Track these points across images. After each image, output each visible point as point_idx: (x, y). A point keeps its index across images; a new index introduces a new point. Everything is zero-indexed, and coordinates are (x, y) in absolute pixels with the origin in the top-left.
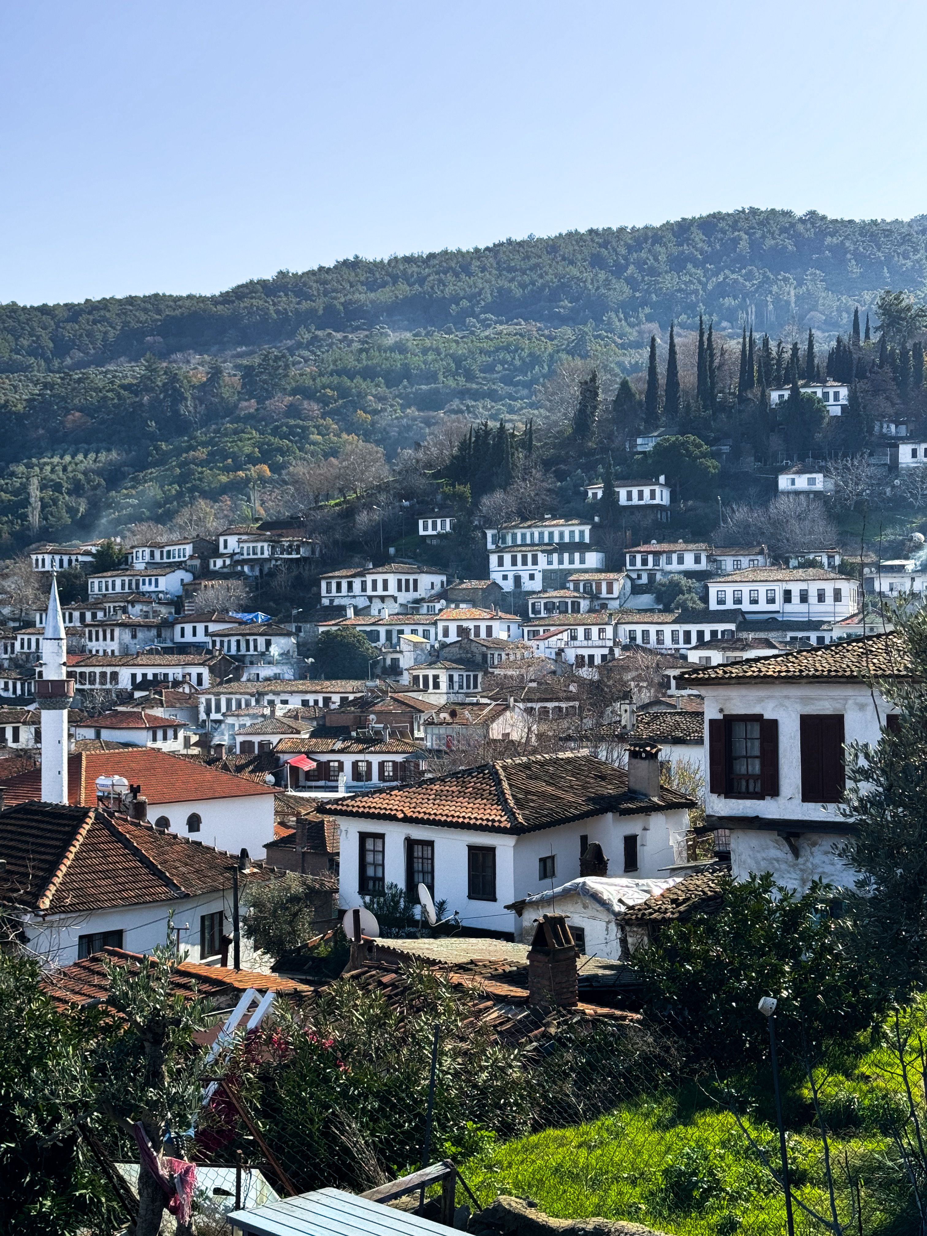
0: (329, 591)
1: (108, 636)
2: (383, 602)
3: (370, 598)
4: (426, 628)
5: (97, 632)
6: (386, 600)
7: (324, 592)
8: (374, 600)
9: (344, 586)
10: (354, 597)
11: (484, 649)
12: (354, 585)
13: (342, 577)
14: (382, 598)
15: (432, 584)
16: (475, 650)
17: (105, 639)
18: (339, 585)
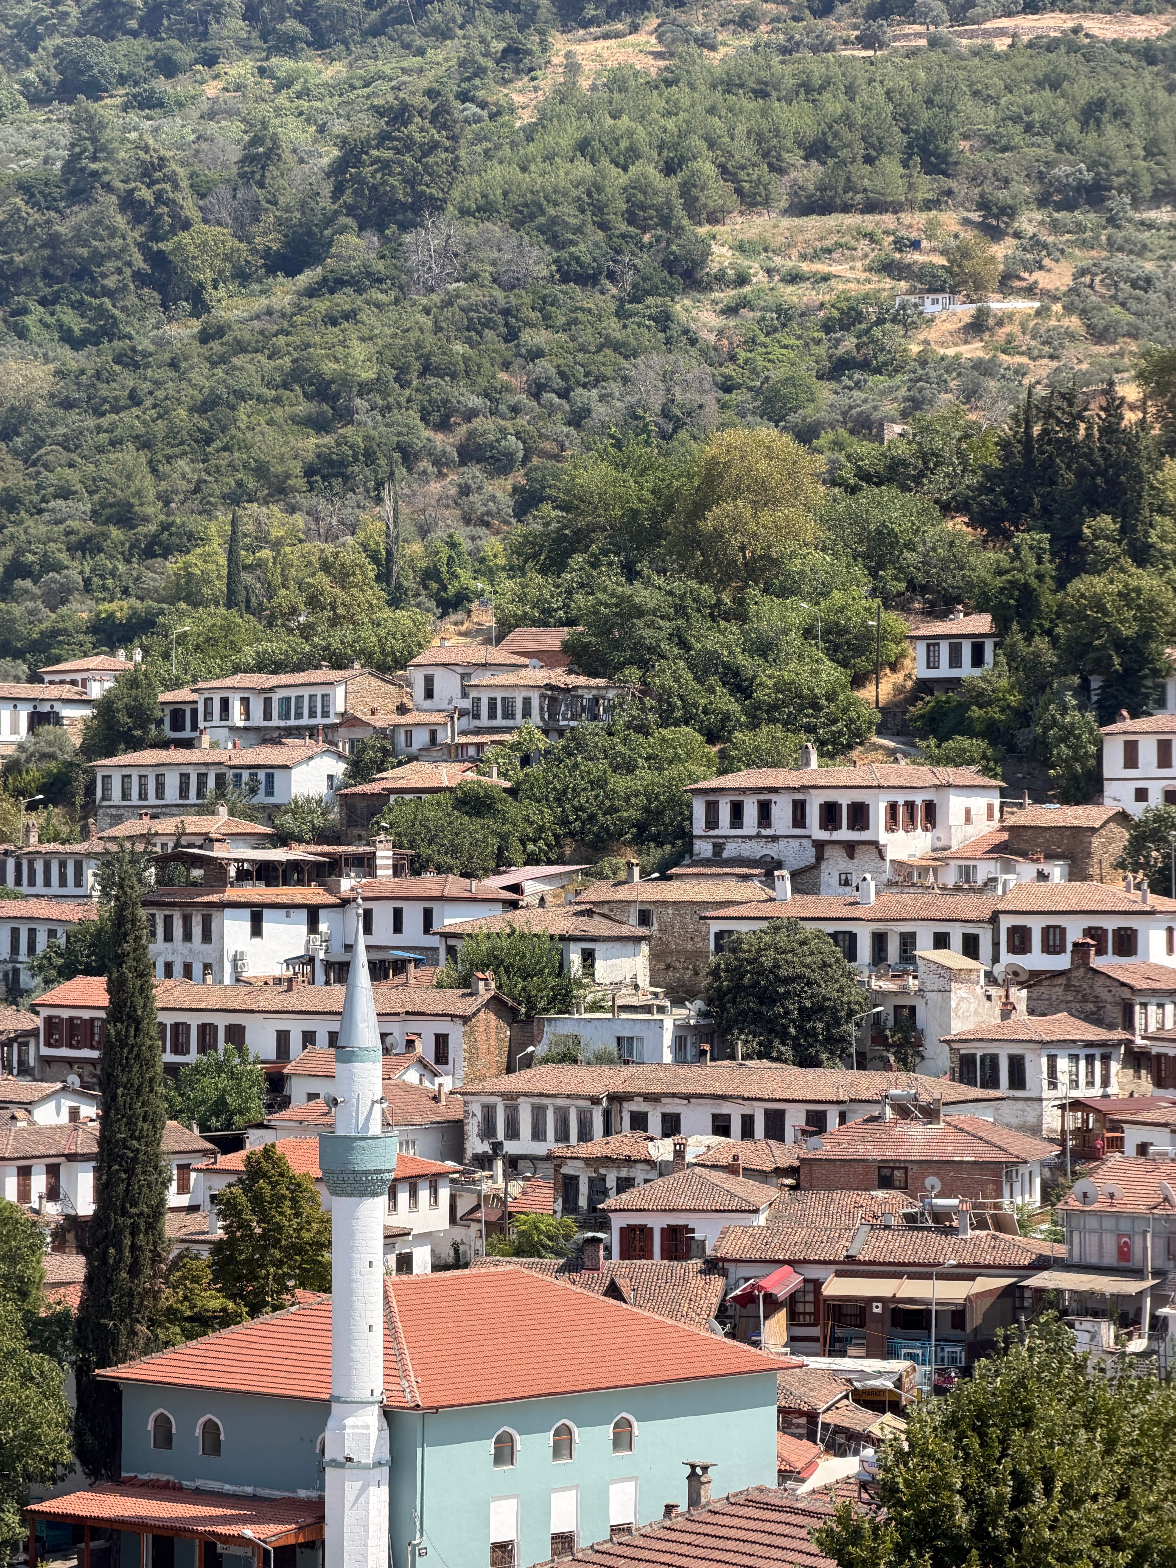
0: (712, 822)
1: (197, 930)
2: (851, 856)
3: (820, 846)
4: (971, 929)
5: (168, 920)
6: (859, 850)
7: (699, 826)
8: (828, 852)
9: (751, 812)
10: (775, 838)
11: (1126, 993)
12: (775, 810)
13: (744, 791)
14: (850, 848)
15: (968, 811)
16: (1104, 994)
17: (188, 936)
18: (737, 810)
